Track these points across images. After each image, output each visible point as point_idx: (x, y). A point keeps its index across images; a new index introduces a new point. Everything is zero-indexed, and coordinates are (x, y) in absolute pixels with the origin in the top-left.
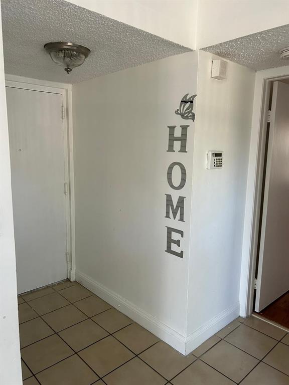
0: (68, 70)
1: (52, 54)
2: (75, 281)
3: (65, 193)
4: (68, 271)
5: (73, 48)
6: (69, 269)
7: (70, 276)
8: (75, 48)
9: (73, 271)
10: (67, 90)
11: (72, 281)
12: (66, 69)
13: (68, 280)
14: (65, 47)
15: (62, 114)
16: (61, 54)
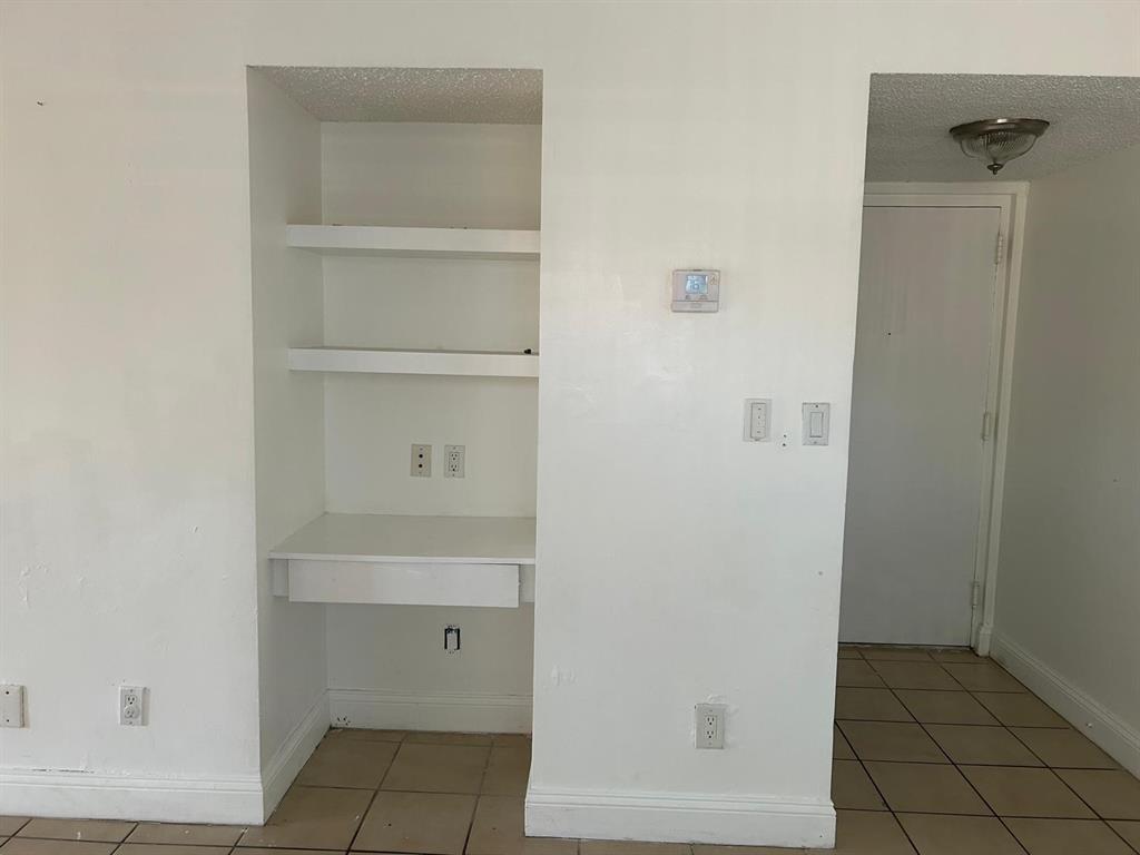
0: (994, 168)
1: (964, 142)
2: (989, 658)
3: (983, 436)
4: (974, 628)
5: (1007, 127)
6: (976, 624)
7: (977, 640)
8: (1012, 126)
9: (986, 631)
10: (1014, 196)
11: (980, 654)
12: (990, 167)
13: (972, 650)
14: (990, 128)
15: (997, 251)
16: (981, 141)
